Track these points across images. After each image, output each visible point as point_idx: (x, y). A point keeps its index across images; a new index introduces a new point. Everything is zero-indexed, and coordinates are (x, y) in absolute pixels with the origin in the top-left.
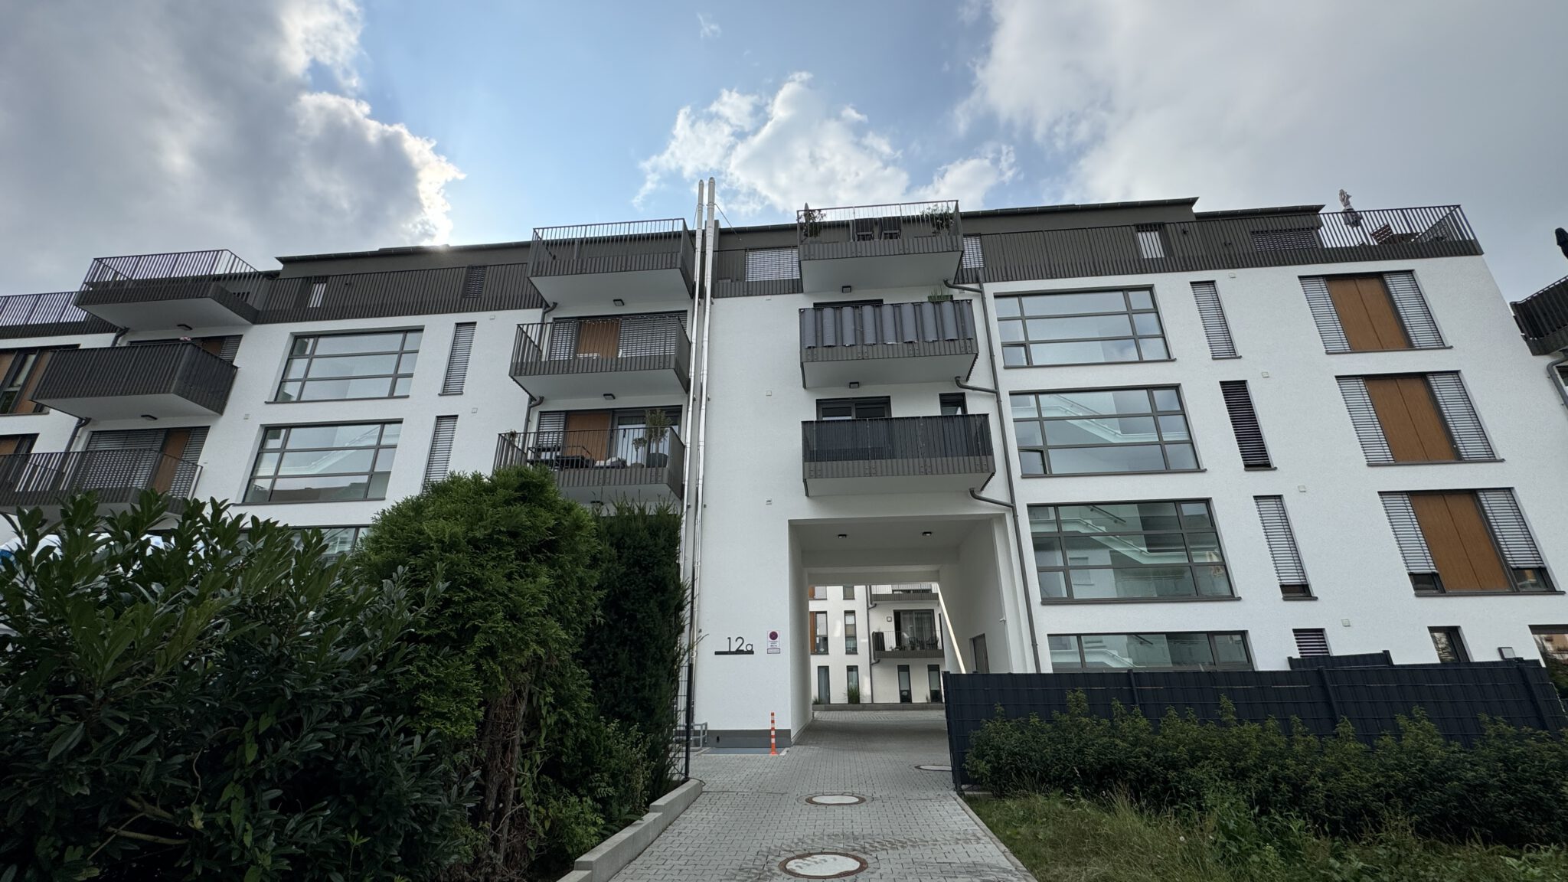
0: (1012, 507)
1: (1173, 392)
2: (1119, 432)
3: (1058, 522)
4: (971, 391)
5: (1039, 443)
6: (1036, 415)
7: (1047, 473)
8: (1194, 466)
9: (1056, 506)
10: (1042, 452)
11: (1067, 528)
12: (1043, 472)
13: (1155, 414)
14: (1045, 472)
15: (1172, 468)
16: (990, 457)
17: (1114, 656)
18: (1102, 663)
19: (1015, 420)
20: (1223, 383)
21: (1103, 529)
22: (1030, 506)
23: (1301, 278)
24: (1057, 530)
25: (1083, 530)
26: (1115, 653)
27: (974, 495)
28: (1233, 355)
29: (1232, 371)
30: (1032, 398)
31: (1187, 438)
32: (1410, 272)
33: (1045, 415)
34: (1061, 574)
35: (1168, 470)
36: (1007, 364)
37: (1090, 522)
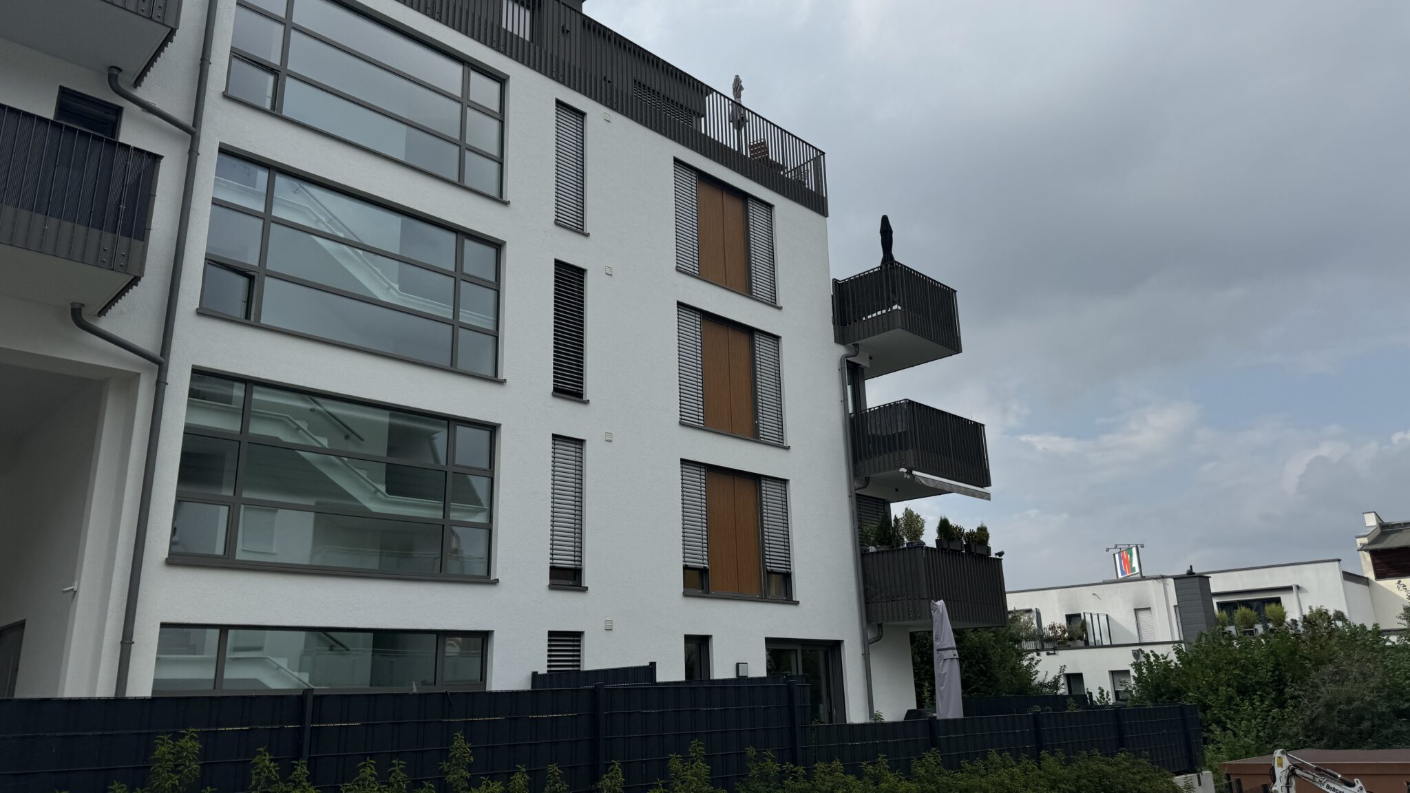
0: (159, 363)
1: (492, 251)
2: (397, 287)
3: (246, 413)
4: (137, 109)
5: (252, 260)
6: (261, 208)
7: (249, 317)
8: (489, 372)
9: (250, 383)
10: (251, 279)
11: (258, 429)
12: (243, 316)
13: (458, 276)
14: (247, 316)
15: (461, 366)
16: (137, 243)
17: (279, 667)
18: (255, 681)
19: (216, 203)
20: (558, 263)
21: (325, 442)
22: (198, 373)
23: (677, 161)
24: (238, 429)
25: (286, 437)
26: (283, 663)
27: (78, 317)
28: (579, 229)
29: (574, 251)
30: (263, 175)
31: (490, 326)
32: (770, 207)
33: (277, 212)
34: (224, 510)
35: (452, 369)
36: (230, 93)
37: (304, 425)
